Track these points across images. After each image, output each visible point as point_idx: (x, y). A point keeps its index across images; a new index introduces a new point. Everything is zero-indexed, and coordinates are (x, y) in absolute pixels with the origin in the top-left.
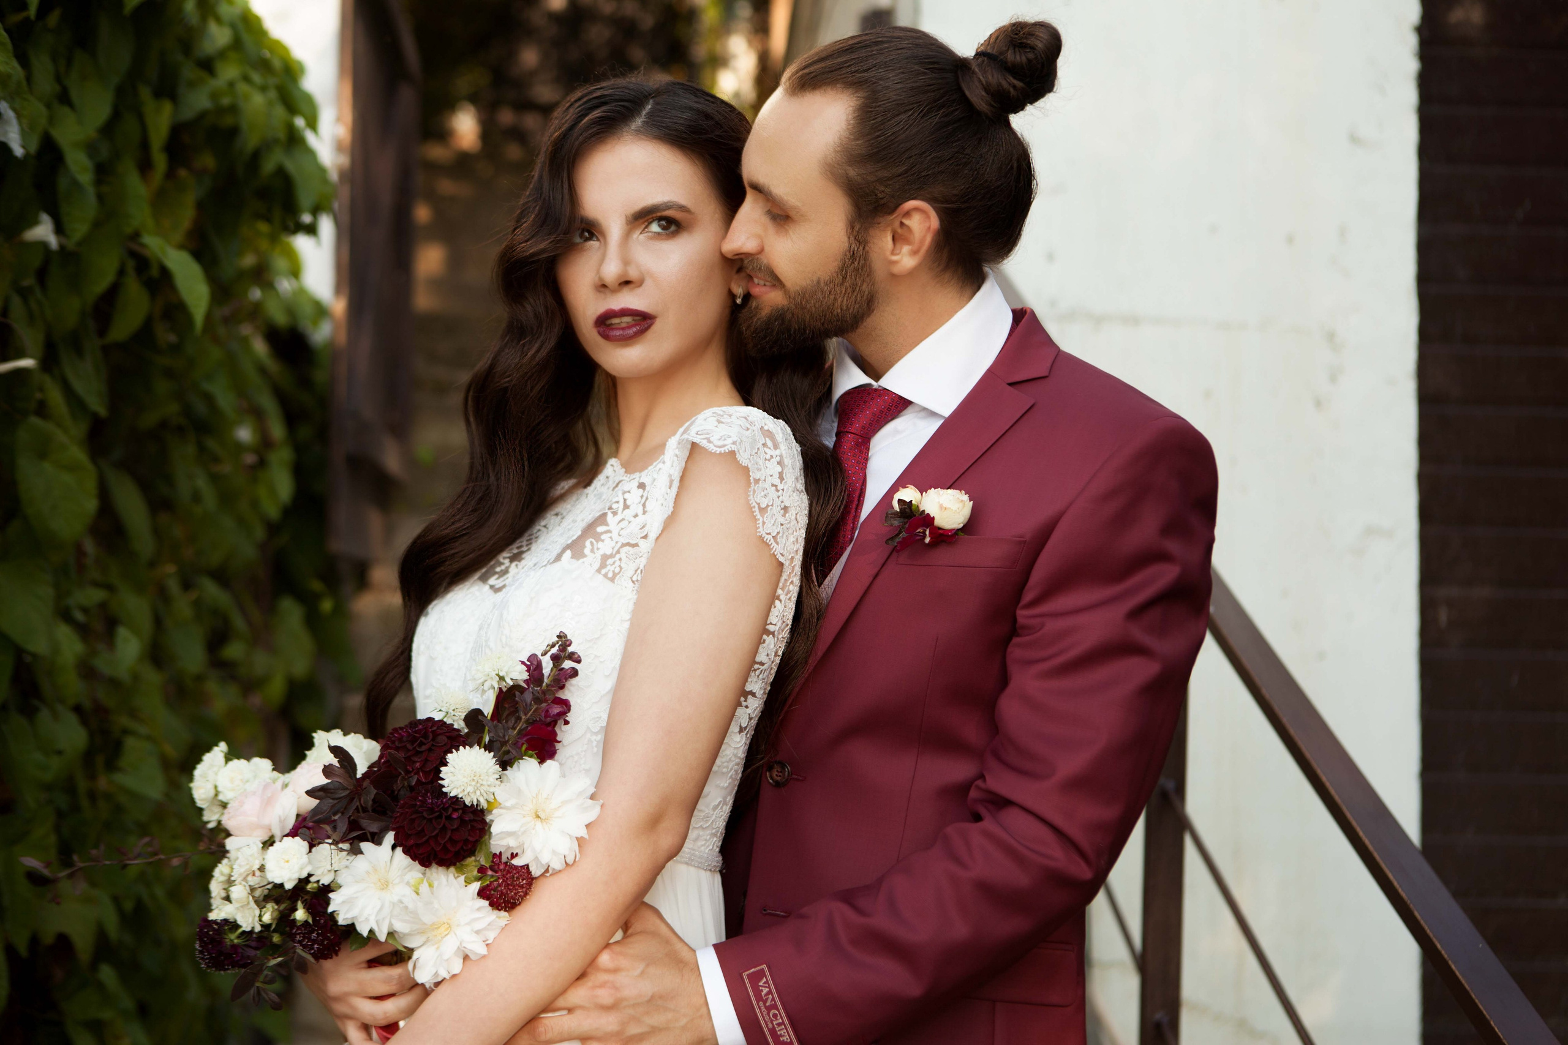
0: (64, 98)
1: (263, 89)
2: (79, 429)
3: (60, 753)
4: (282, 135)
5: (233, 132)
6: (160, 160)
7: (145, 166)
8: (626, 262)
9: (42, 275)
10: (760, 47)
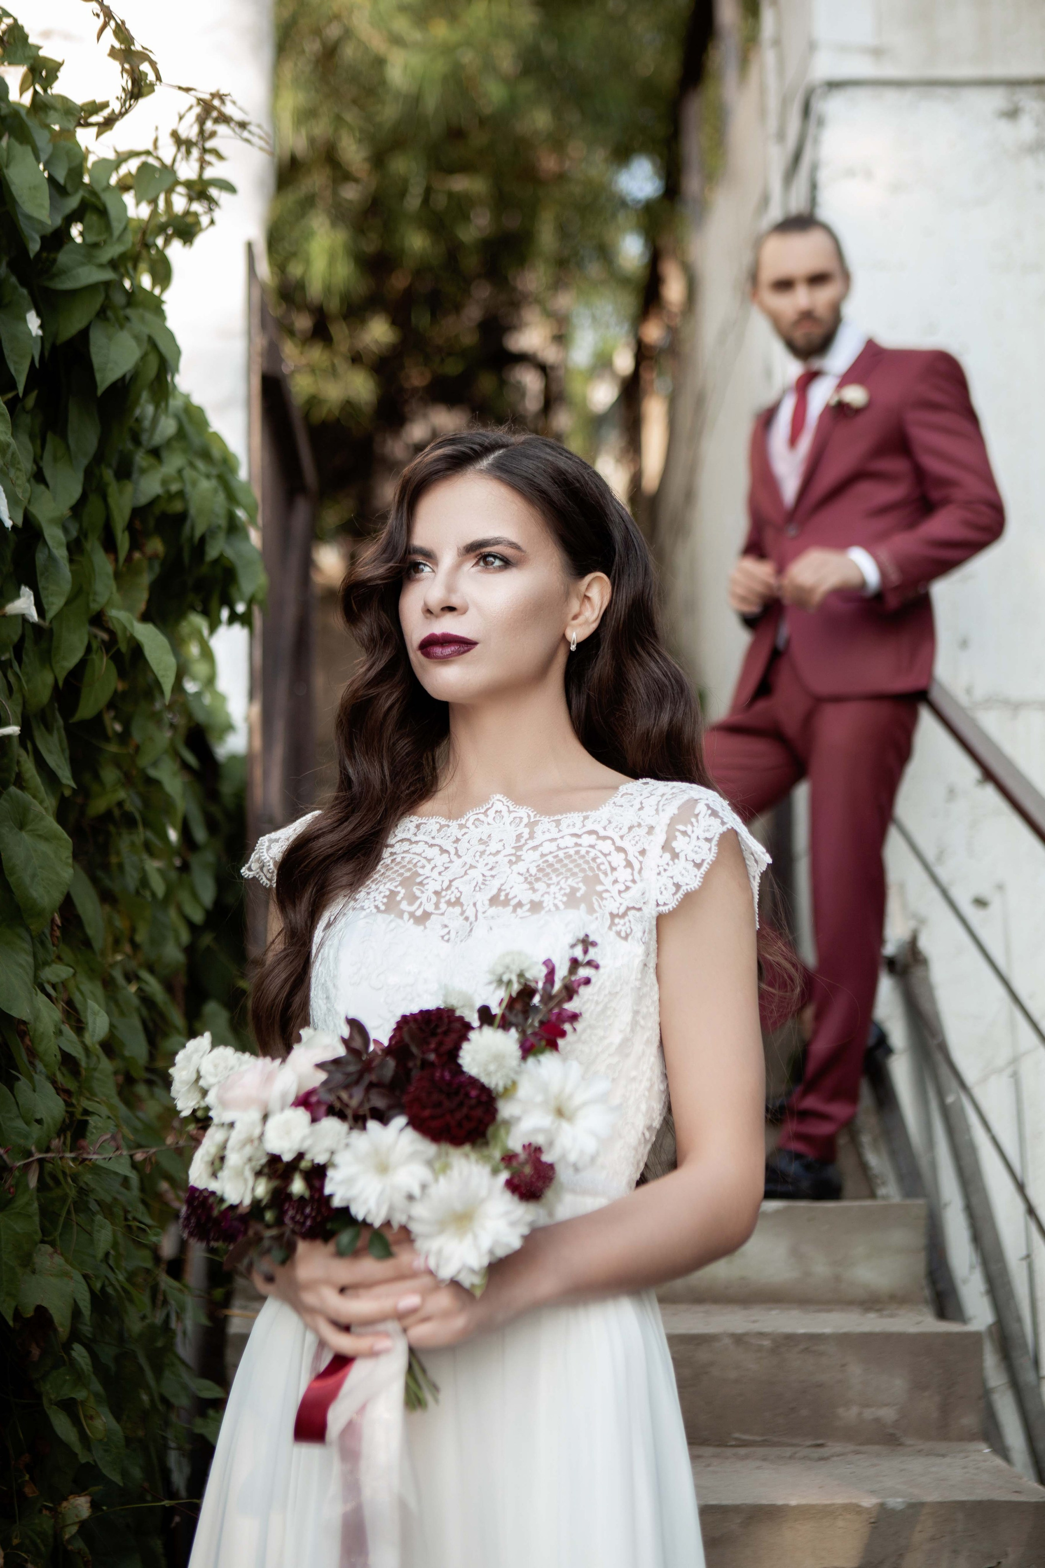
0: (39, 477)
1: (208, 477)
2: (51, 802)
3: (39, 1122)
4: (223, 522)
5: (182, 517)
6: (123, 541)
7: (110, 545)
8: (451, 588)
9: (18, 649)
10: (633, 470)
